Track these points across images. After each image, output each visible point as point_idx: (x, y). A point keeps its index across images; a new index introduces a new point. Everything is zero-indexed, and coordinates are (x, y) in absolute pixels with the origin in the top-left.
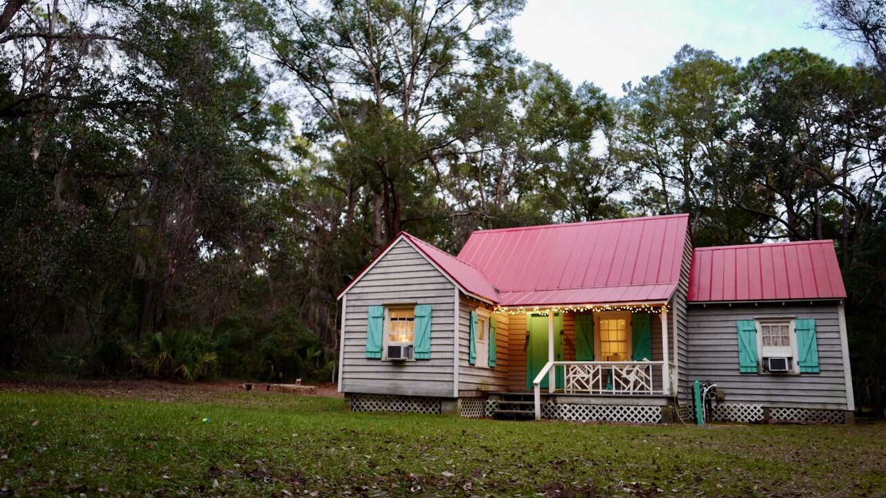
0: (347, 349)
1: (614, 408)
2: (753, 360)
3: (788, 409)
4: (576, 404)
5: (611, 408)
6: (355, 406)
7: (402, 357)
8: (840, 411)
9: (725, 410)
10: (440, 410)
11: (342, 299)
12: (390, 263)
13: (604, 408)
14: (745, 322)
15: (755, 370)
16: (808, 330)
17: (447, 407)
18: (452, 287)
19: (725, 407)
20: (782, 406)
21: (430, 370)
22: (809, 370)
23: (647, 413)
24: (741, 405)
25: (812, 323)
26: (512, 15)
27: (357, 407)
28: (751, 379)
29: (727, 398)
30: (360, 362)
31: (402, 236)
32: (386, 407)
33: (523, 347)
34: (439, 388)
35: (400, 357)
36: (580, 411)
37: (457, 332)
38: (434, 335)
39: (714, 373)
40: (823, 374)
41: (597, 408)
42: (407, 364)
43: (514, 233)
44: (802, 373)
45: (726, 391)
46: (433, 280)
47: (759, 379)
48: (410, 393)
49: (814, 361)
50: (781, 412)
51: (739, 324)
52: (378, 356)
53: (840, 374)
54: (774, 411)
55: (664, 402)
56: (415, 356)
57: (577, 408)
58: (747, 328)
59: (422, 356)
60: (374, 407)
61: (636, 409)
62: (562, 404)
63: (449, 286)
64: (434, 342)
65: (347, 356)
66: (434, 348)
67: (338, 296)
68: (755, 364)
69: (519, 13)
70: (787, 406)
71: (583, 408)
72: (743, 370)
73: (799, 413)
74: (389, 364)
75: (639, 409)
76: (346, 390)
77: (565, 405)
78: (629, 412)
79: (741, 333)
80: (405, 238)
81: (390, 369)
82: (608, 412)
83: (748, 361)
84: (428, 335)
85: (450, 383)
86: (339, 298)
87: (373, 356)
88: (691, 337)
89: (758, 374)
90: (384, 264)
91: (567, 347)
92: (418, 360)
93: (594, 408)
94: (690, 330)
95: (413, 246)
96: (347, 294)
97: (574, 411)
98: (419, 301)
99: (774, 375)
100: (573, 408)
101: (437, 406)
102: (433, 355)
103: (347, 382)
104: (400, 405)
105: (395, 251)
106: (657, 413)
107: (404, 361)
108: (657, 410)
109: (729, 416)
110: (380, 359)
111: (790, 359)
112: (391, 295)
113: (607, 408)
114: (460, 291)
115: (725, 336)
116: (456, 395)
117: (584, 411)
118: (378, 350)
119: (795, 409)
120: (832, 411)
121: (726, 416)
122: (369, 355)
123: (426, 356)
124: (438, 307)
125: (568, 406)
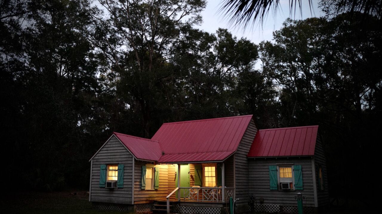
0: (93, 183)
1: (203, 208)
2: (275, 183)
3: (290, 207)
4: (188, 206)
5: (201, 208)
6: (96, 207)
7: (112, 187)
8: (312, 207)
9: (264, 207)
10: (127, 210)
11: (91, 161)
12: (109, 146)
13: (199, 208)
14: (273, 166)
15: (276, 189)
16: (299, 170)
17: (130, 208)
18: (132, 156)
19: (264, 206)
20: (288, 205)
21: (123, 192)
22: (299, 189)
23: (215, 210)
24: (271, 205)
25: (300, 167)
26: (200, 10)
27: (97, 208)
28: (274, 193)
29: (265, 201)
30: (97, 189)
31: (113, 134)
32: (108, 208)
33: (174, 179)
34: (127, 200)
35: (111, 187)
36: (189, 209)
37: (133, 176)
38: (125, 177)
39: (260, 190)
40: (305, 190)
41: (196, 208)
42: (115, 190)
43: (179, 124)
44: (296, 190)
45: (264, 198)
46: (125, 153)
47: (278, 193)
48: (116, 202)
49: (301, 184)
50: (288, 208)
51: (270, 167)
52: (104, 186)
53: (312, 190)
54: (285, 208)
55: (221, 206)
56: (118, 186)
57: (188, 208)
58: (273, 169)
59: (120, 187)
60: (103, 208)
61: (211, 209)
62: (182, 206)
63: (131, 156)
64: (125, 180)
65: (93, 186)
66: (125, 183)
67: (89, 160)
68: (276, 186)
69: (203, 9)
70: (290, 205)
71: (191, 208)
72: (271, 189)
73: (295, 208)
74: (108, 190)
75: (212, 208)
76: (92, 201)
77: (184, 206)
78: (208, 210)
79: (271, 172)
80: (115, 135)
81: (108, 192)
82: (200, 210)
83: (273, 185)
84: (122, 177)
85: (131, 198)
86: (89, 161)
87: (102, 186)
88: (250, 173)
89: (278, 190)
90: (107, 146)
91: (191, 179)
92: (119, 188)
93: (195, 208)
94: (250, 170)
95: (118, 139)
96: (92, 159)
97: (187, 209)
98: (120, 163)
99: (284, 191)
100: (187, 208)
101: (126, 208)
102: (124, 186)
103: (93, 197)
104: (113, 207)
105: (111, 141)
106: (219, 210)
107: (113, 189)
108: (219, 209)
109: (266, 210)
110: (104, 188)
111: (291, 183)
112: (109, 160)
113: (200, 208)
114: (135, 158)
115: (264, 173)
116: (133, 203)
117: (191, 209)
118: (104, 183)
119: (293, 207)
120: (309, 207)
121: (264, 210)
122: (100, 186)
123: (122, 187)
124: (127, 165)
125: (184, 207)
